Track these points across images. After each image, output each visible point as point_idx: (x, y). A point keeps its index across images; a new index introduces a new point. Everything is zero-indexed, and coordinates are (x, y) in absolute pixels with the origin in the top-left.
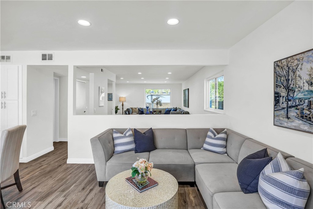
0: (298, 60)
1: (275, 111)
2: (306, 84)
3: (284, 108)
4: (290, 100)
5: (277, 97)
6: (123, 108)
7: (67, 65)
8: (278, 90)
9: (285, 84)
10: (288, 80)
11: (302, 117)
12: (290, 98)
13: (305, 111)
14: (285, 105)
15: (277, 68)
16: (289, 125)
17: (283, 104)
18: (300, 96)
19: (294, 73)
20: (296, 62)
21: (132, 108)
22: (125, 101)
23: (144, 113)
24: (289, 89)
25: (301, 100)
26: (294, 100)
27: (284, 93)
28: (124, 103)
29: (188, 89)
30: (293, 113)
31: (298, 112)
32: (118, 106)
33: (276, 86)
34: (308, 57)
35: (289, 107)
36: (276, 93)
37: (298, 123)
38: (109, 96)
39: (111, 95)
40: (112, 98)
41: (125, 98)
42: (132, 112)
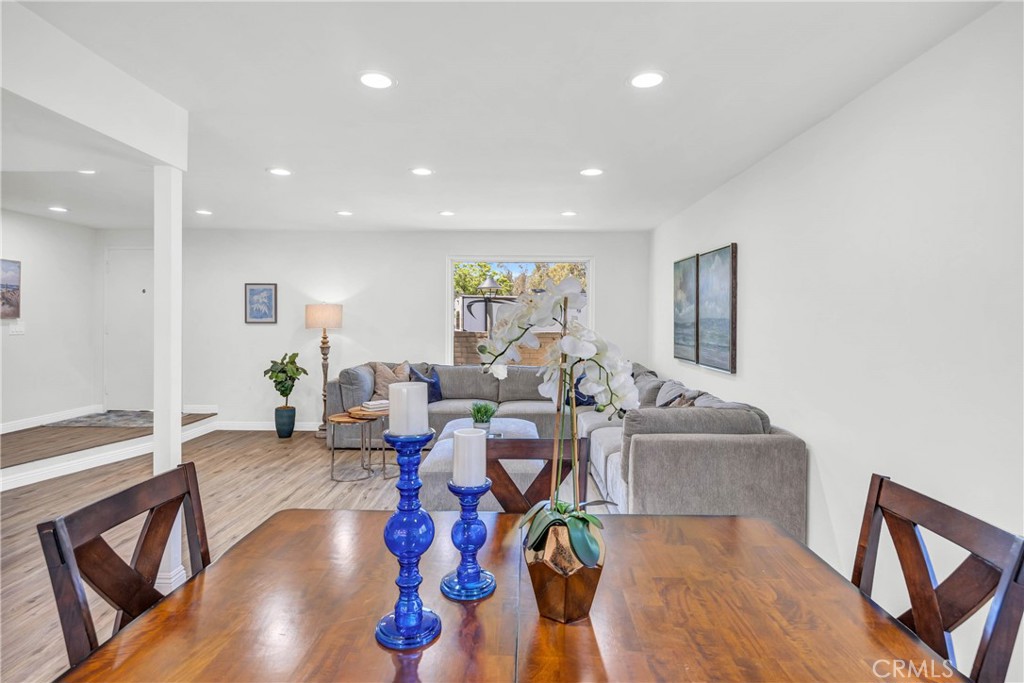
6: (325, 367)
21: (373, 367)
22: (339, 326)
23: (444, 392)
28: (331, 338)
29: (734, 247)
32: (295, 355)
38: (256, 298)
39: (264, 294)
40: (270, 309)
41: (342, 306)
42: (375, 392)
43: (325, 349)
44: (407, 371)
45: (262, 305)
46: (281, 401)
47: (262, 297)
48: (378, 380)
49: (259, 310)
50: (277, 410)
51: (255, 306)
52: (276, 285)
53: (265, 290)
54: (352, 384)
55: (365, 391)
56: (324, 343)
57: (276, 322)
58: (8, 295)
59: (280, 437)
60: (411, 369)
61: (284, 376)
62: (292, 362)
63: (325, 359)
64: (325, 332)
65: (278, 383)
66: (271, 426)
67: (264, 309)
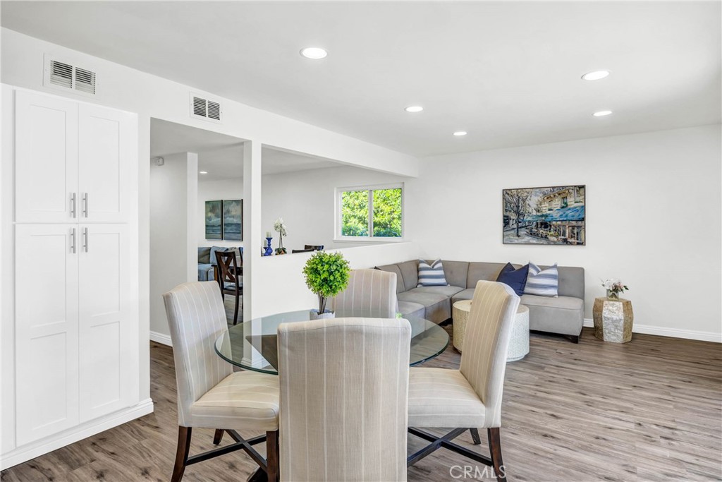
0: (528, 193)
1: (504, 231)
2: (534, 211)
3: (514, 229)
4: (520, 222)
5: (506, 221)
7: (250, 139)
8: (508, 214)
9: (515, 209)
10: (518, 207)
11: (531, 234)
12: (520, 220)
13: (533, 230)
14: (515, 226)
15: (507, 195)
16: (520, 241)
17: (513, 224)
18: (529, 219)
19: (524, 202)
20: (526, 194)
24: (518, 213)
25: (529, 222)
26: (524, 222)
27: (513, 216)
30: (523, 232)
31: (528, 231)
33: (505, 210)
34: (536, 192)
35: (518, 228)
36: (504, 216)
37: (527, 239)
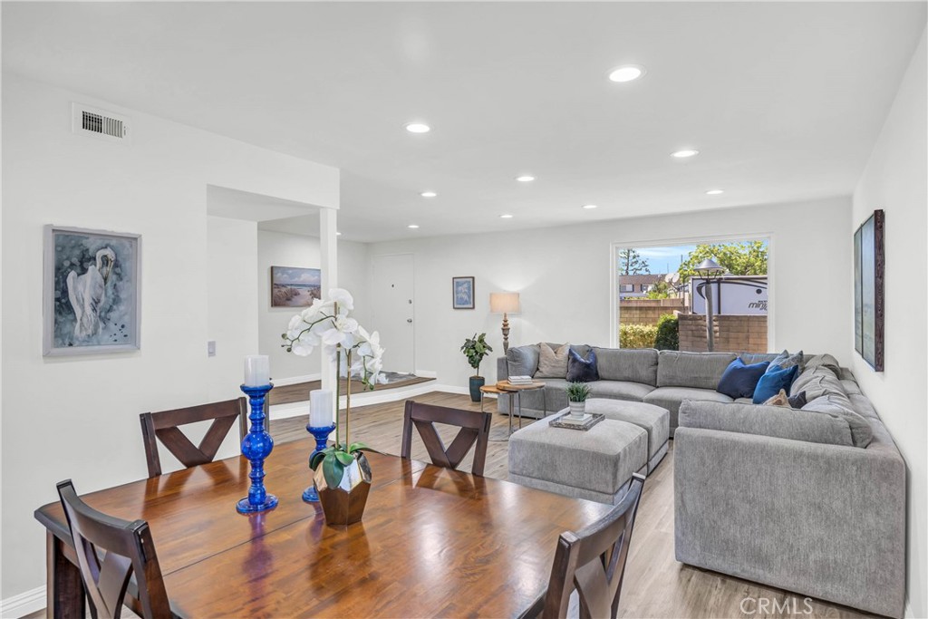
6: (506, 346)
21: (541, 347)
28: (511, 322)
29: (879, 215)
32: (484, 335)
38: (460, 288)
39: (466, 285)
40: (469, 297)
41: (518, 294)
42: (538, 369)
43: (505, 330)
44: (567, 352)
45: (465, 293)
46: (473, 372)
47: (463, 288)
48: (541, 359)
49: (462, 298)
50: (471, 379)
51: (460, 295)
52: (473, 278)
53: (467, 282)
54: (515, 361)
55: (526, 368)
56: (505, 325)
57: (473, 308)
58: (315, 292)
59: (473, 401)
60: (570, 351)
61: (475, 351)
62: (481, 340)
63: (506, 339)
64: (505, 316)
65: (471, 357)
66: (466, 391)
67: (465, 297)
